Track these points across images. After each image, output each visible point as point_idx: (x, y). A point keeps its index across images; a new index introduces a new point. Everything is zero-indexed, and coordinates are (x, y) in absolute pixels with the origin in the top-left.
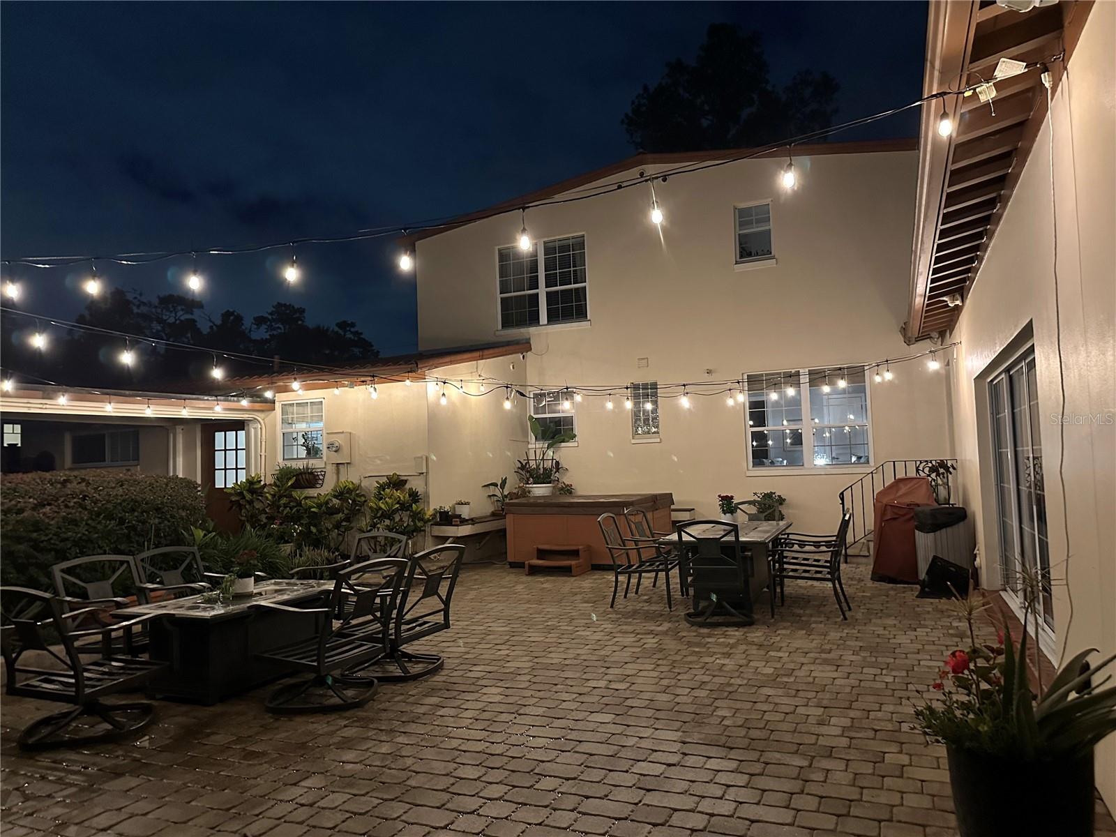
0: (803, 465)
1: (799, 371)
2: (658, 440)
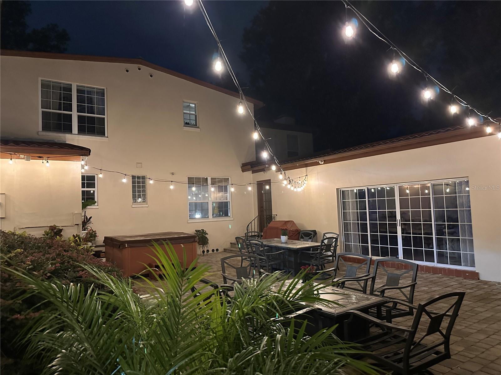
0: (208, 217)
1: (207, 178)
2: (147, 206)
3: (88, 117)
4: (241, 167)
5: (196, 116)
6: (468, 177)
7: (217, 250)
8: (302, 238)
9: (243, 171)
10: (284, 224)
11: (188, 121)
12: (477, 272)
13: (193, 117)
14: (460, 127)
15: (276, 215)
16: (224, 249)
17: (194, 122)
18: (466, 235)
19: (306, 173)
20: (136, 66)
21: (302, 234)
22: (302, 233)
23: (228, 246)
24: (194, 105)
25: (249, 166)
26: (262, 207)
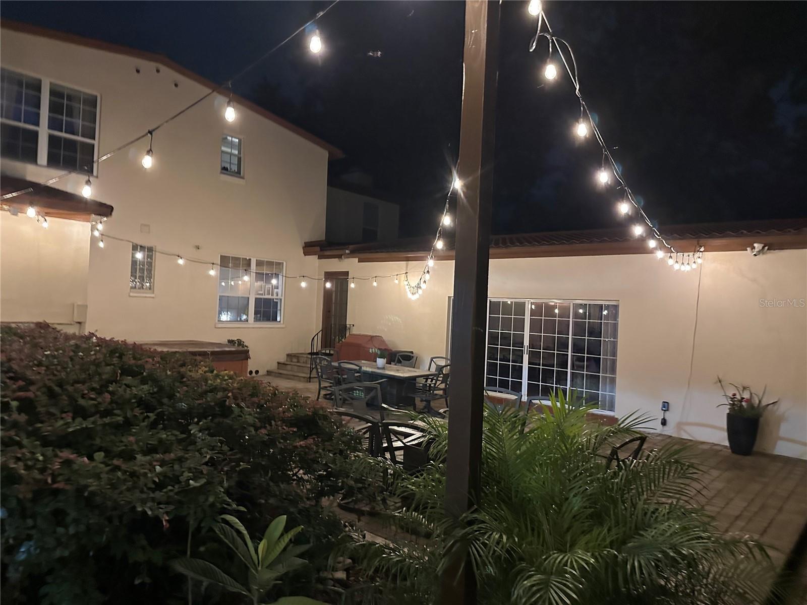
0: (247, 321)
1: (251, 259)
2: (153, 295)
3: (65, 139)
4: (303, 248)
5: (239, 160)
6: (618, 301)
7: (257, 372)
8: (399, 362)
9: (306, 254)
10: (369, 340)
11: (228, 166)
12: (616, 417)
13: (235, 160)
14: (618, 239)
15: (353, 325)
16: (268, 371)
17: (235, 168)
18: (607, 371)
19: (407, 269)
20: (153, 65)
21: (399, 357)
22: (399, 355)
23: (273, 366)
24: (237, 140)
25: (318, 249)
26: (329, 312)
